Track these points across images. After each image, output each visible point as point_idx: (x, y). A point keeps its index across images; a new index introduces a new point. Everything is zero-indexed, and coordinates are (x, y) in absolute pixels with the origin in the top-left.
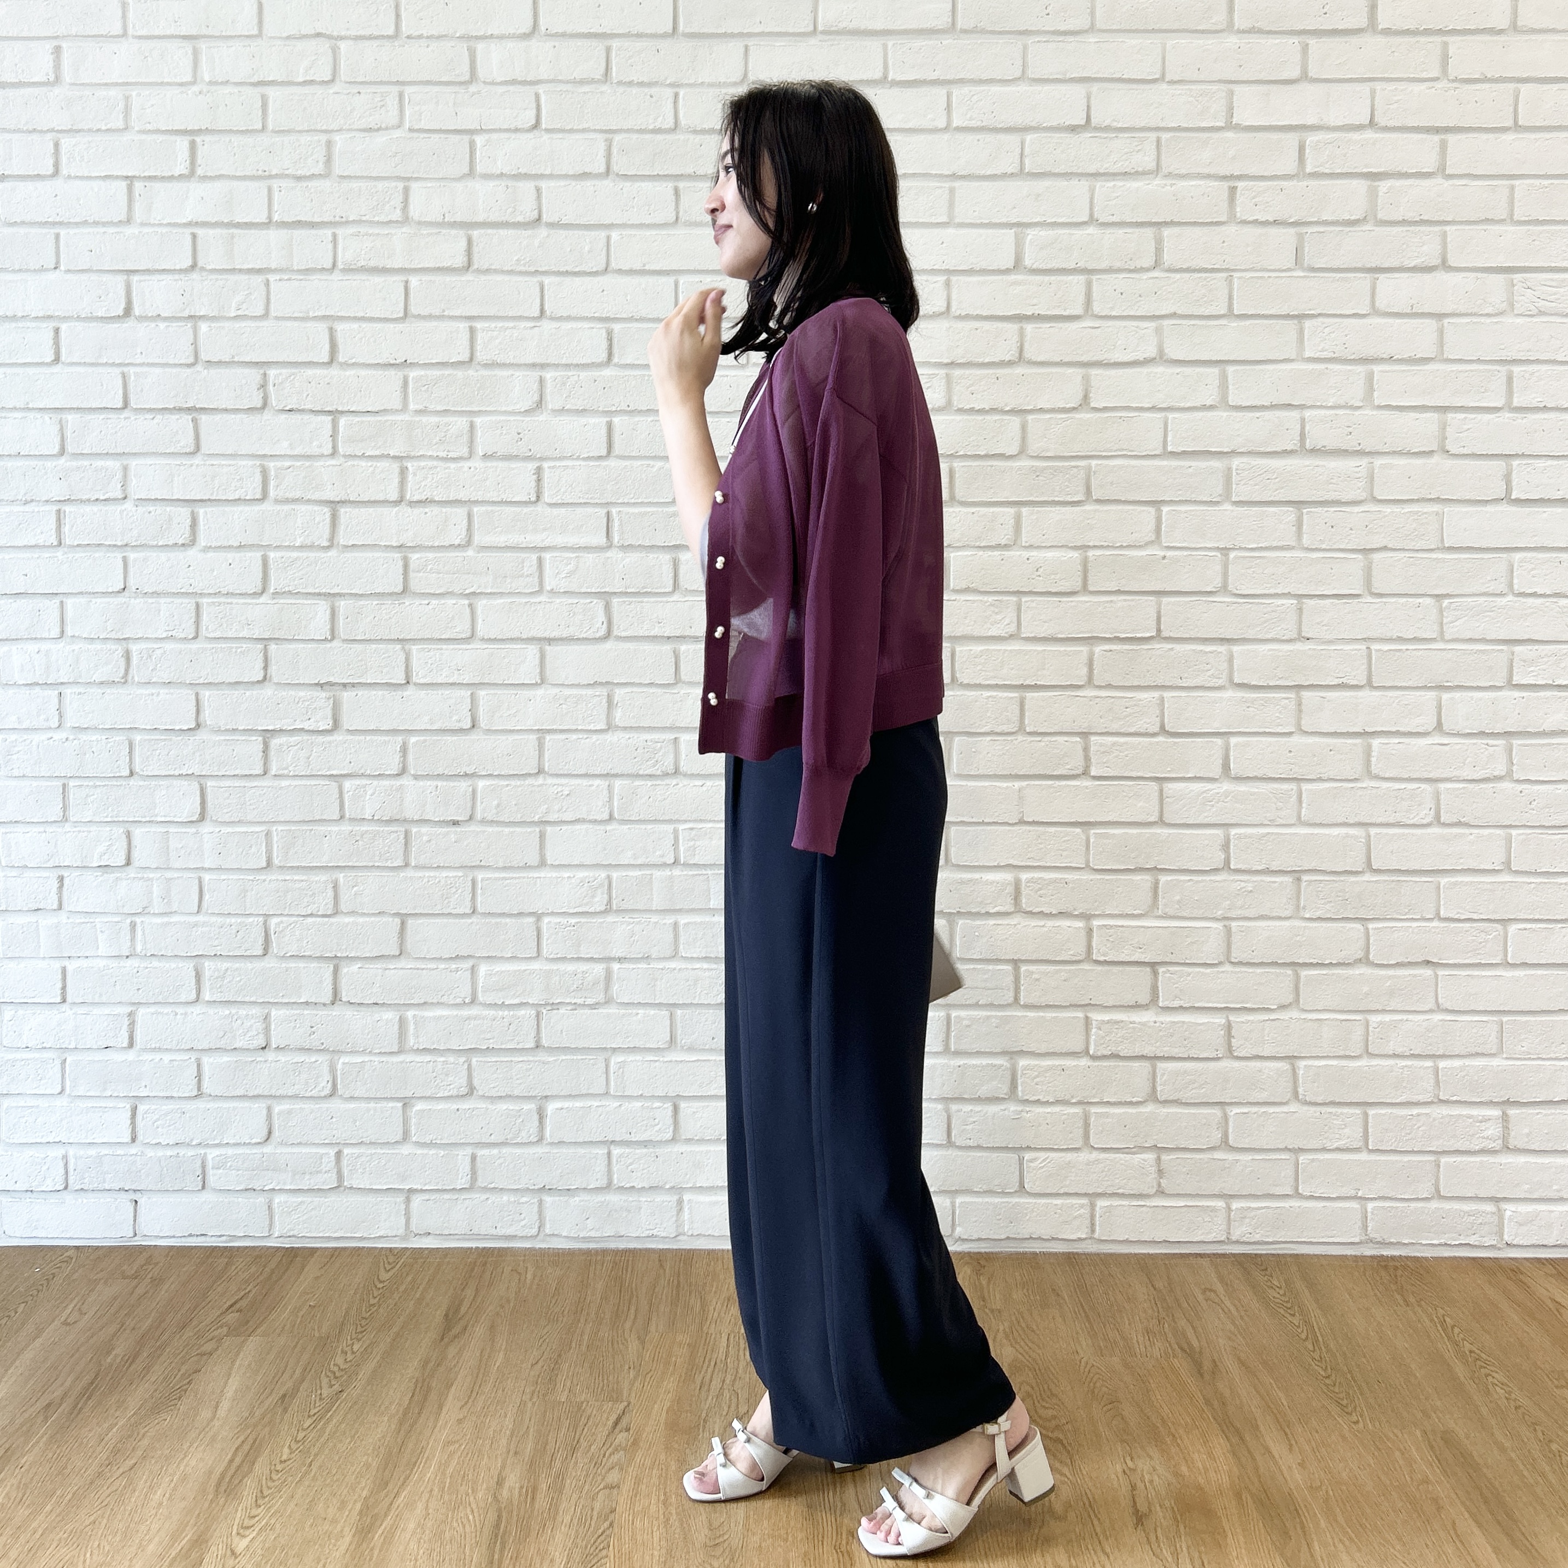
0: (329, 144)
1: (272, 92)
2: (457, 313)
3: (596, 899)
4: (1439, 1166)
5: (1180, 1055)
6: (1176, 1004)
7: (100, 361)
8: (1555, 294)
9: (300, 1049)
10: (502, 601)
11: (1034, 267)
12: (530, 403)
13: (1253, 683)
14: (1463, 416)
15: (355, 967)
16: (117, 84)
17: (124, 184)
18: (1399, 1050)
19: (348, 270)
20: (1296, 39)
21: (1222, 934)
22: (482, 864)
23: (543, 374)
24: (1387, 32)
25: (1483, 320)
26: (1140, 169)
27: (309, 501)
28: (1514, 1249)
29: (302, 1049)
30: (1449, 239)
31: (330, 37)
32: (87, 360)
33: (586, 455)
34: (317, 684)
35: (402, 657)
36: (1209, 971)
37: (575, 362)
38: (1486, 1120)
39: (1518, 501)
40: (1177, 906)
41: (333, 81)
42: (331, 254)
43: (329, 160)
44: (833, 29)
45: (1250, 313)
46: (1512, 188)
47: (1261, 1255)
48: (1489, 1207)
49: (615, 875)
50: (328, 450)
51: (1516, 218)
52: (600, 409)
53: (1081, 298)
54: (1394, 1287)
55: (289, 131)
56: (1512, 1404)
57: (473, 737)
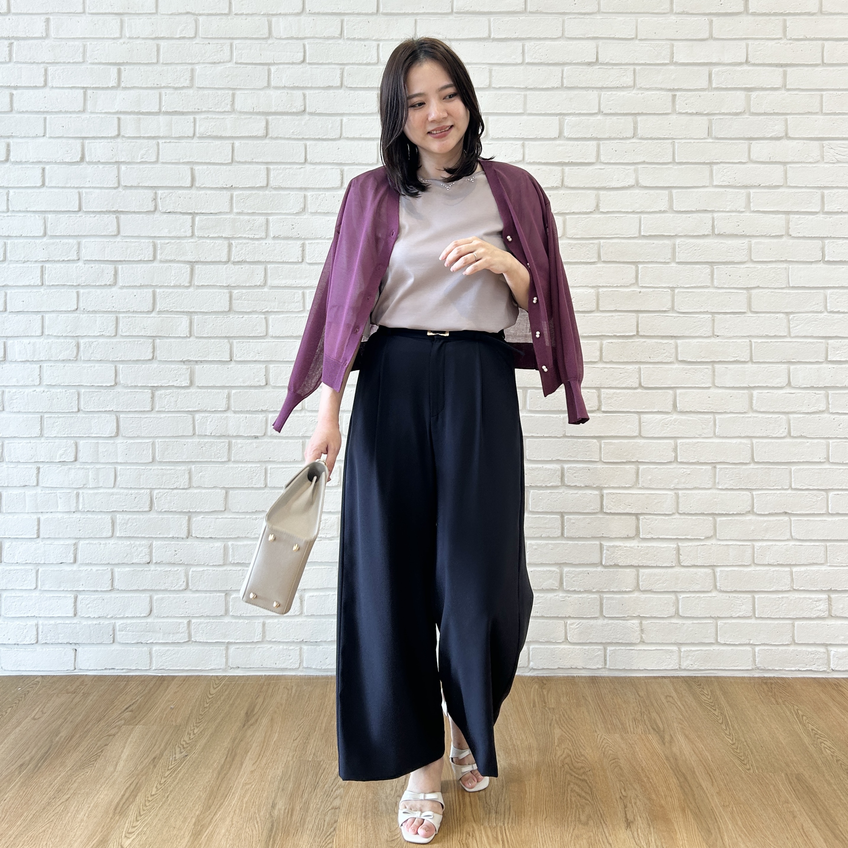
0: (192, 70)
1: (162, 43)
2: (260, 160)
4: (794, 626)
5: (652, 565)
6: (649, 536)
7: (67, 186)
8: (845, 151)
9: (168, 564)
10: (283, 316)
11: (569, 136)
12: (299, 209)
13: (689, 360)
14: (798, 216)
15: (200, 517)
16: (79, 38)
17: (82, 91)
18: (771, 562)
19: (201, 138)
20: (706, 18)
21: (674, 498)
22: (271, 460)
23: (306, 193)
24: (754, 14)
25: (807, 165)
26: (625, 85)
27: (179, 262)
28: (836, 673)
29: (170, 564)
30: (789, 122)
31: (194, 14)
32: (60, 185)
33: (328, 237)
34: (181, 361)
35: (228, 346)
36: (667, 518)
37: (323, 187)
38: (819, 600)
39: (829, 262)
40: (649, 482)
41: (195, 37)
42: (192, 129)
43: (192, 79)
44: (462, 11)
45: (684, 161)
46: (822, 96)
47: (697, 677)
48: (822, 649)
50: (189, 233)
51: (824, 111)
53: (594, 154)
54: (770, 694)
55: (171, 64)
56: (835, 758)
57: (267, 390)
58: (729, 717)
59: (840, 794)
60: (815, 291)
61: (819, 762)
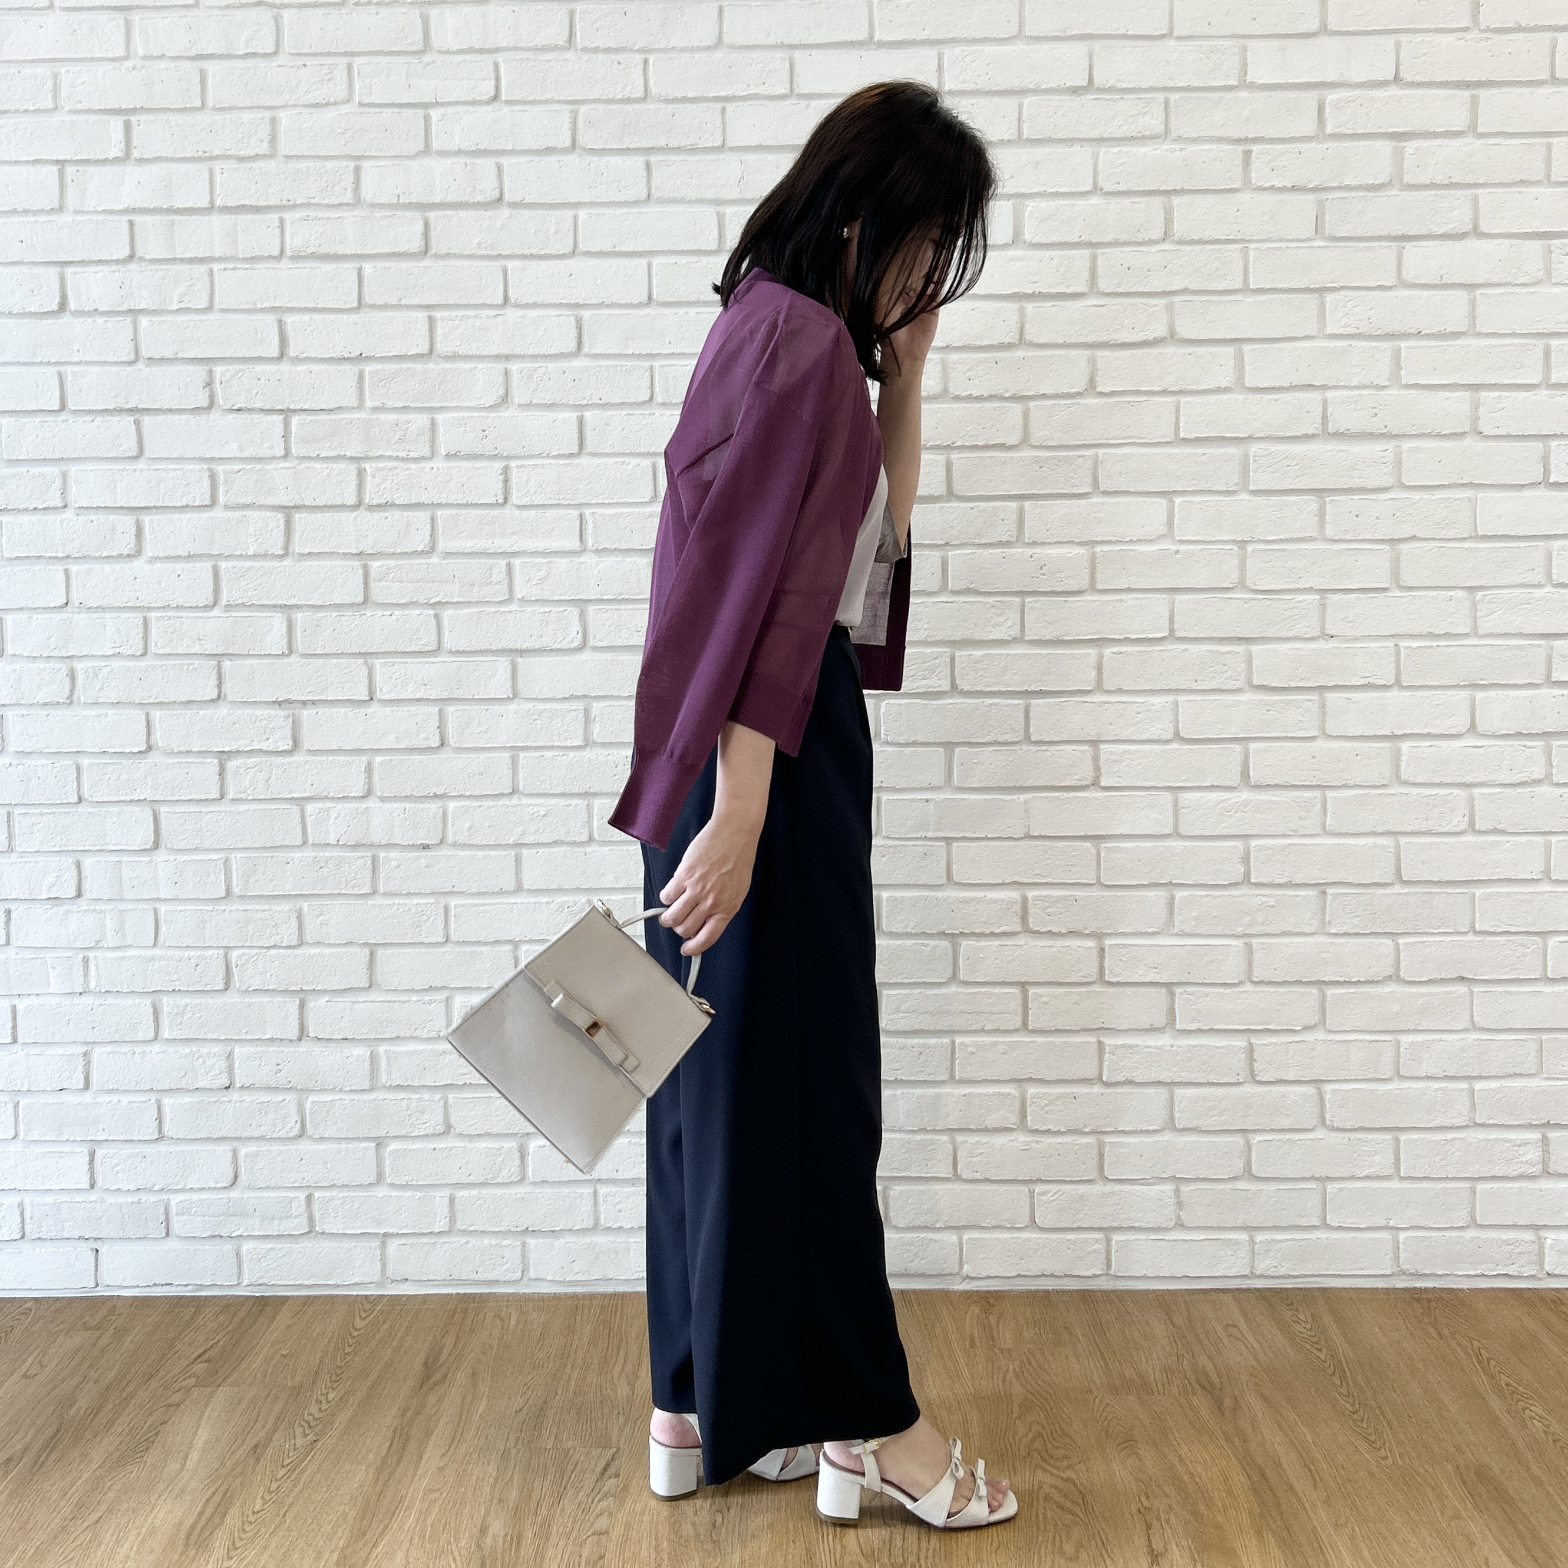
0: (274, 121)
1: (211, 67)
2: (415, 301)
4: (1475, 1193)
5: (1199, 1081)
6: (1194, 1026)
7: (35, 360)
9: (265, 1088)
10: (470, 610)
11: (1035, 241)
12: (495, 398)
13: (1273, 685)
14: (1496, 394)
15: (323, 1000)
16: (44, 61)
17: (55, 169)
18: (1432, 1072)
19: (295, 258)
21: (1243, 953)
22: (455, 889)
23: (509, 366)
25: (1518, 290)
26: (1147, 133)
27: (262, 507)
28: (1555, 1279)
29: (269, 1088)
30: (1481, 203)
31: (271, 6)
32: (21, 359)
33: (556, 453)
34: (274, 702)
35: (365, 672)
36: (1228, 991)
37: (542, 352)
38: (1525, 1143)
39: (1557, 486)
40: (1195, 923)
41: (276, 53)
42: (277, 241)
43: (273, 139)
45: (1267, 287)
46: (1549, 146)
47: (1287, 1289)
48: (1528, 1236)
50: (280, 451)
51: (1553, 178)
52: (571, 403)
53: (1086, 275)
54: (1426, 1320)
55: (230, 108)
56: (1550, 1436)
57: (443, 756)
58: (1347, 1363)
59: (1559, 1502)
60: (1528, 544)
61: (1520, 1443)
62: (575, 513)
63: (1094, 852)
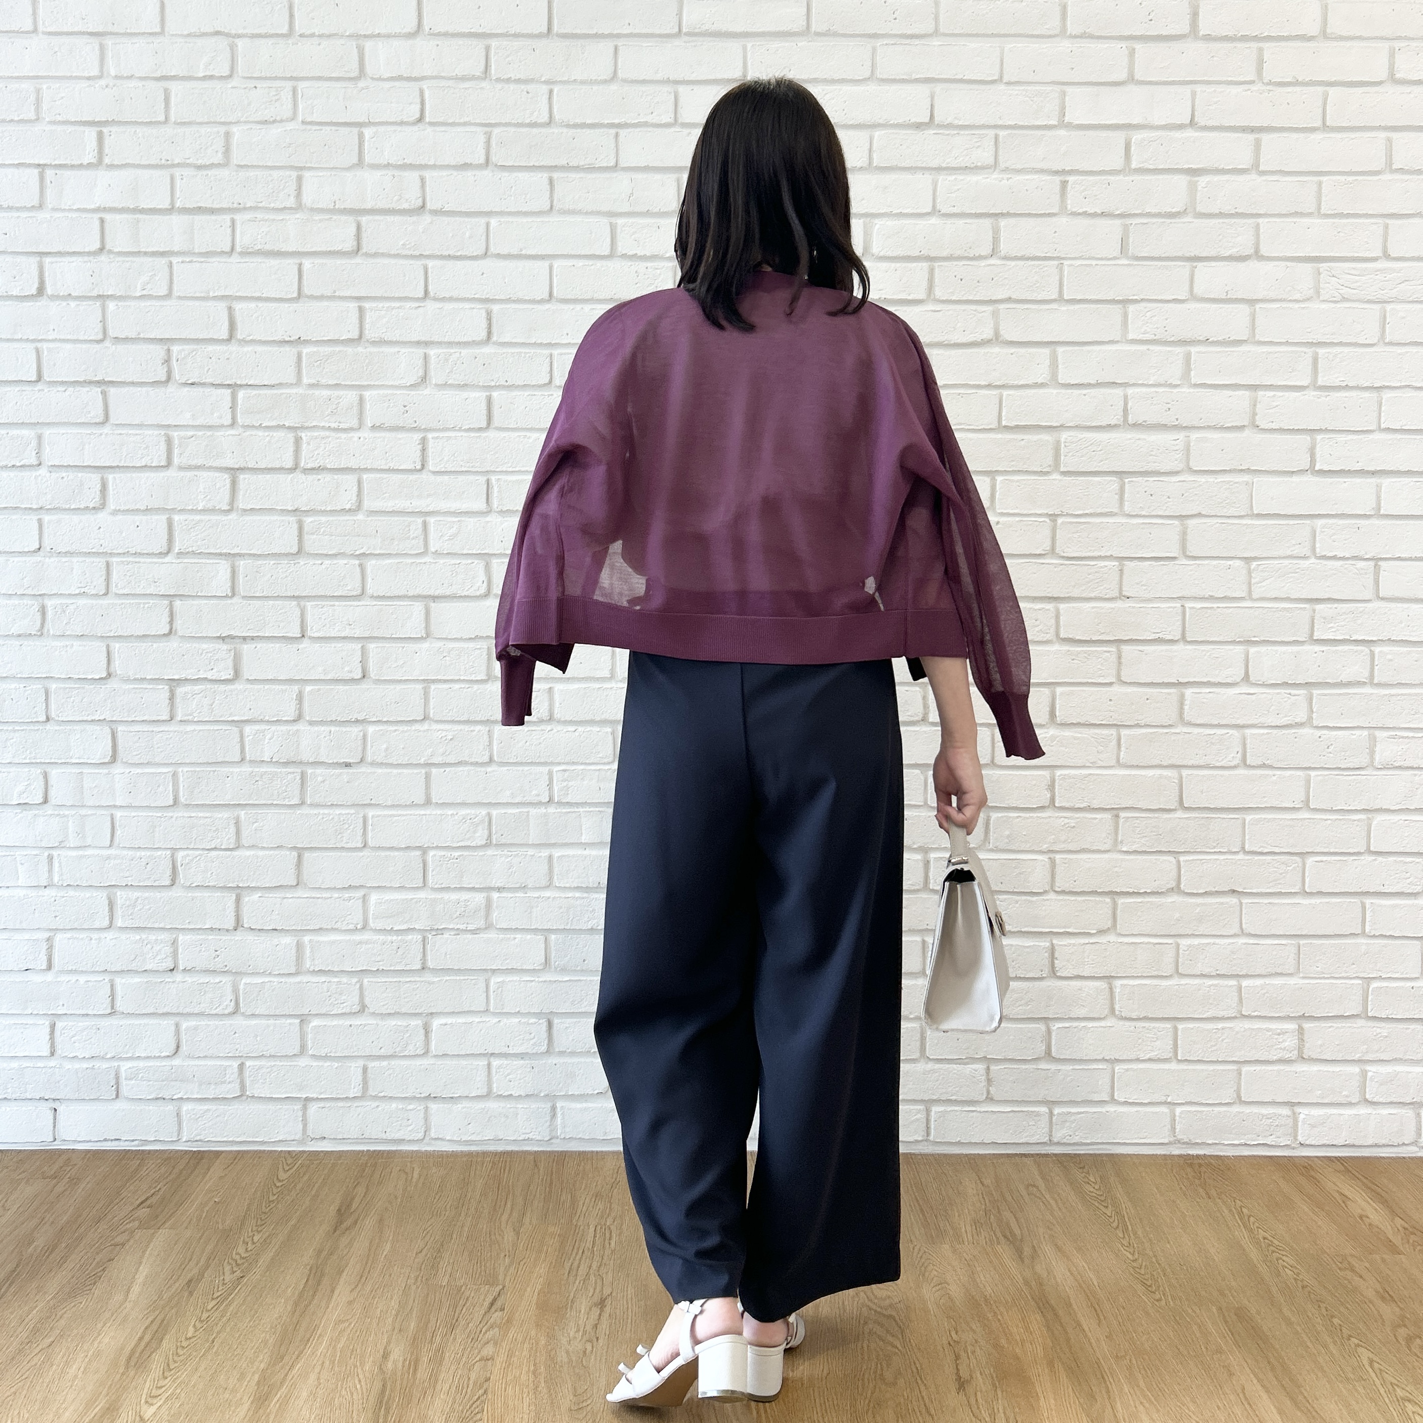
0: (228, 135)
1: (175, 87)
2: (348, 294)
3: (477, 835)
4: (1240, 1074)
7: (16, 337)
8: (1357, 282)
9: (205, 971)
10: (390, 561)
11: (882, 254)
12: (415, 378)
13: (1078, 638)
14: (1272, 393)
15: (256, 896)
16: (29, 78)
17: (36, 171)
18: (1206, 971)
19: (245, 253)
20: (1124, 44)
21: (1048, 866)
22: (372, 802)
23: (427, 351)
24: (1208, 38)
25: (1291, 305)
26: (979, 164)
27: (210, 468)
28: (1307, 1149)
29: (207, 971)
30: (1261, 231)
31: (228, 35)
32: (4, 337)
33: (467, 427)
34: (219, 637)
35: (298, 612)
36: (1035, 899)
37: (456, 340)
38: (1283, 1033)
39: (1322, 473)
40: (1007, 841)
41: (230, 76)
42: (229, 239)
43: (227, 151)
44: (696, 31)
45: (1079, 298)
46: (1320, 184)
47: (1079, 1155)
48: (1285, 1111)
49: (495, 812)
50: (227, 421)
51: (1322, 212)
52: (481, 384)
53: (925, 284)
54: (1197, 1181)
55: (190, 123)
56: (1300, 1284)
57: (364, 686)
58: (1129, 1219)
59: (1306, 1339)
60: (1296, 522)
61: (1274, 1290)
62: (482, 479)
63: (922, 778)
